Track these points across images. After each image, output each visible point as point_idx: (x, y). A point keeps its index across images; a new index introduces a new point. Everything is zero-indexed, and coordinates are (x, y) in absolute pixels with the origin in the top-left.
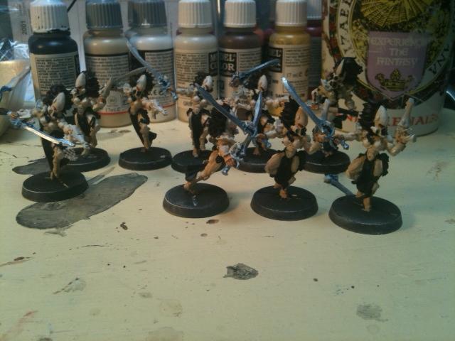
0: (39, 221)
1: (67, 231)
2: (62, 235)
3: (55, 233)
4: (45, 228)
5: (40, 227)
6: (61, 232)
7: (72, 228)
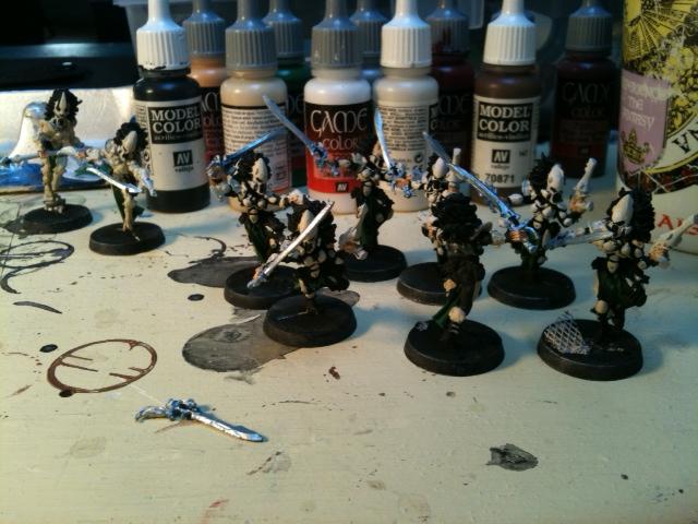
0: (216, 359)
1: (256, 376)
2: (249, 382)
3: (239, 379)
4: (225, 371)
5: (219, 368)
6: (248, 377)
7: (262, 372)
